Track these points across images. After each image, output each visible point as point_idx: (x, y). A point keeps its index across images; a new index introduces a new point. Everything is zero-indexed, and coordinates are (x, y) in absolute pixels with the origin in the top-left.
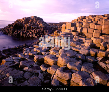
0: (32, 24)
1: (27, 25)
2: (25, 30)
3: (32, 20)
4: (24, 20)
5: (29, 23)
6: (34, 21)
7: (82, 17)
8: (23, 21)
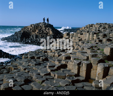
0: (40, 31)
1: (35, 33)
2: (33, 39)
3: (41, 27)
4: (32, 27)
5: (38, 31)
6: (43, 29)
7: (89, 25)
8: (31, 29)
